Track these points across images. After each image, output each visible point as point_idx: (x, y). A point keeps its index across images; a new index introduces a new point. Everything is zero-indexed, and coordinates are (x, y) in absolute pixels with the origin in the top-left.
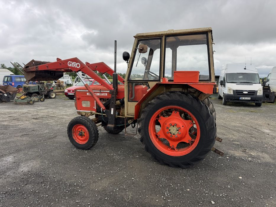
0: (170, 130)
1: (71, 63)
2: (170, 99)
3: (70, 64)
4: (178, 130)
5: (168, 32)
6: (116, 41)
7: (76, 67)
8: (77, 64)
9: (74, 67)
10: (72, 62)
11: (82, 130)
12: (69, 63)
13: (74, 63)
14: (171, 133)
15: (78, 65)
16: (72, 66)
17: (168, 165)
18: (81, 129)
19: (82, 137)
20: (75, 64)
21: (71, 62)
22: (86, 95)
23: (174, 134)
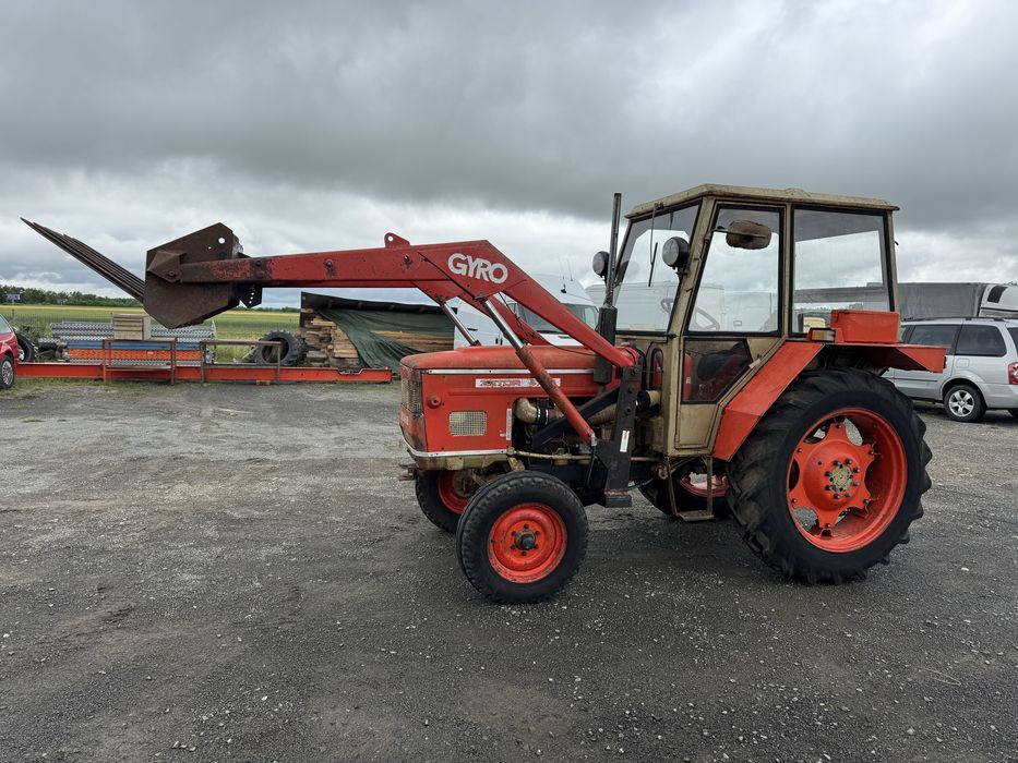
0: (831, 480)
1: (466, 262)
2: (846, 389)
3: (459, 265)
4: (851, 477)
5: (796, 196)
6: (618, 196)
7: (486, 279)
8: (491, 268)
9: (478, 277)
10: (469, 258)
11: (526, 527)
12: (456, 261)
13: (480, 261)
14: (834, 487)
15: (498, 273)
16: (471, 275)
17: (830, 582)
18: (523, 523)
19: (524, 554)
20: (485, 266)
21: (463, 258)
22: (470, 390)
23: (841, 489)
